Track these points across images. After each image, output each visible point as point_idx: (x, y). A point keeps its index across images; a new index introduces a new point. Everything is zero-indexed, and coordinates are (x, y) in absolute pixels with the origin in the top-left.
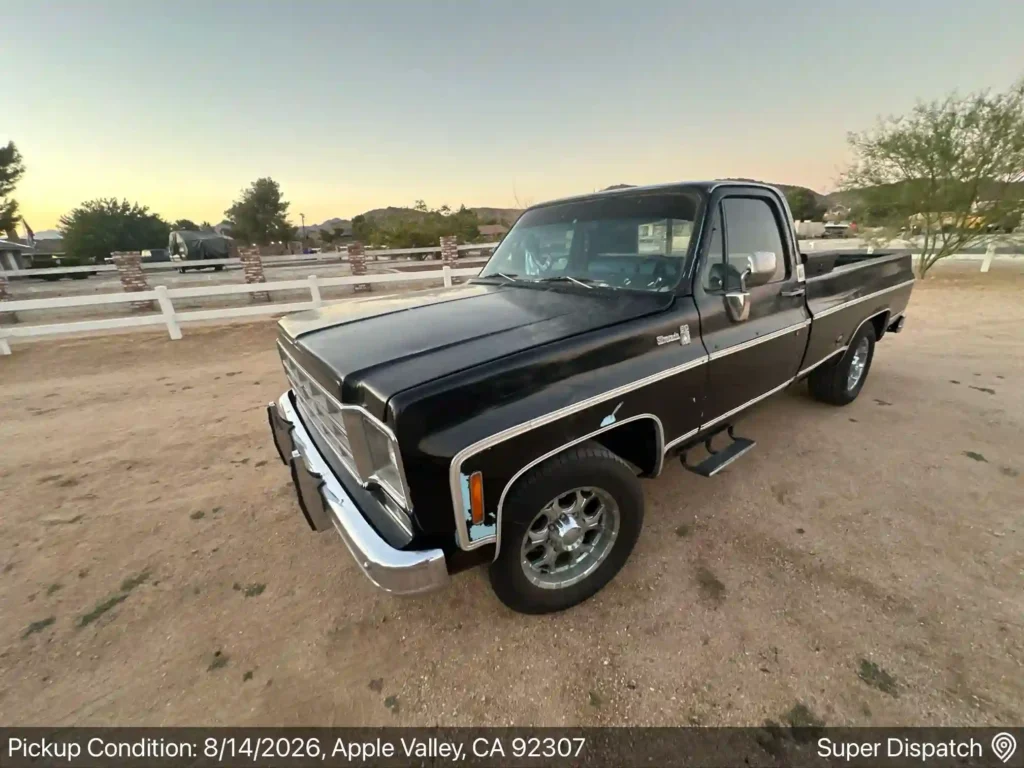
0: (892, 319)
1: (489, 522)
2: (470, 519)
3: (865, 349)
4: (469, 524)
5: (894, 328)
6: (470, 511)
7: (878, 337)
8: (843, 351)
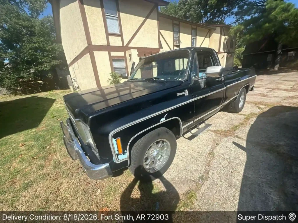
0: (251, 87)
1: (124, 153)
2: (118, 153)
3: (243, 96)
4: (118, 155)
5: (252, 90)
6: (117, 150)
7: (247, 92)
8: (237, 97)
